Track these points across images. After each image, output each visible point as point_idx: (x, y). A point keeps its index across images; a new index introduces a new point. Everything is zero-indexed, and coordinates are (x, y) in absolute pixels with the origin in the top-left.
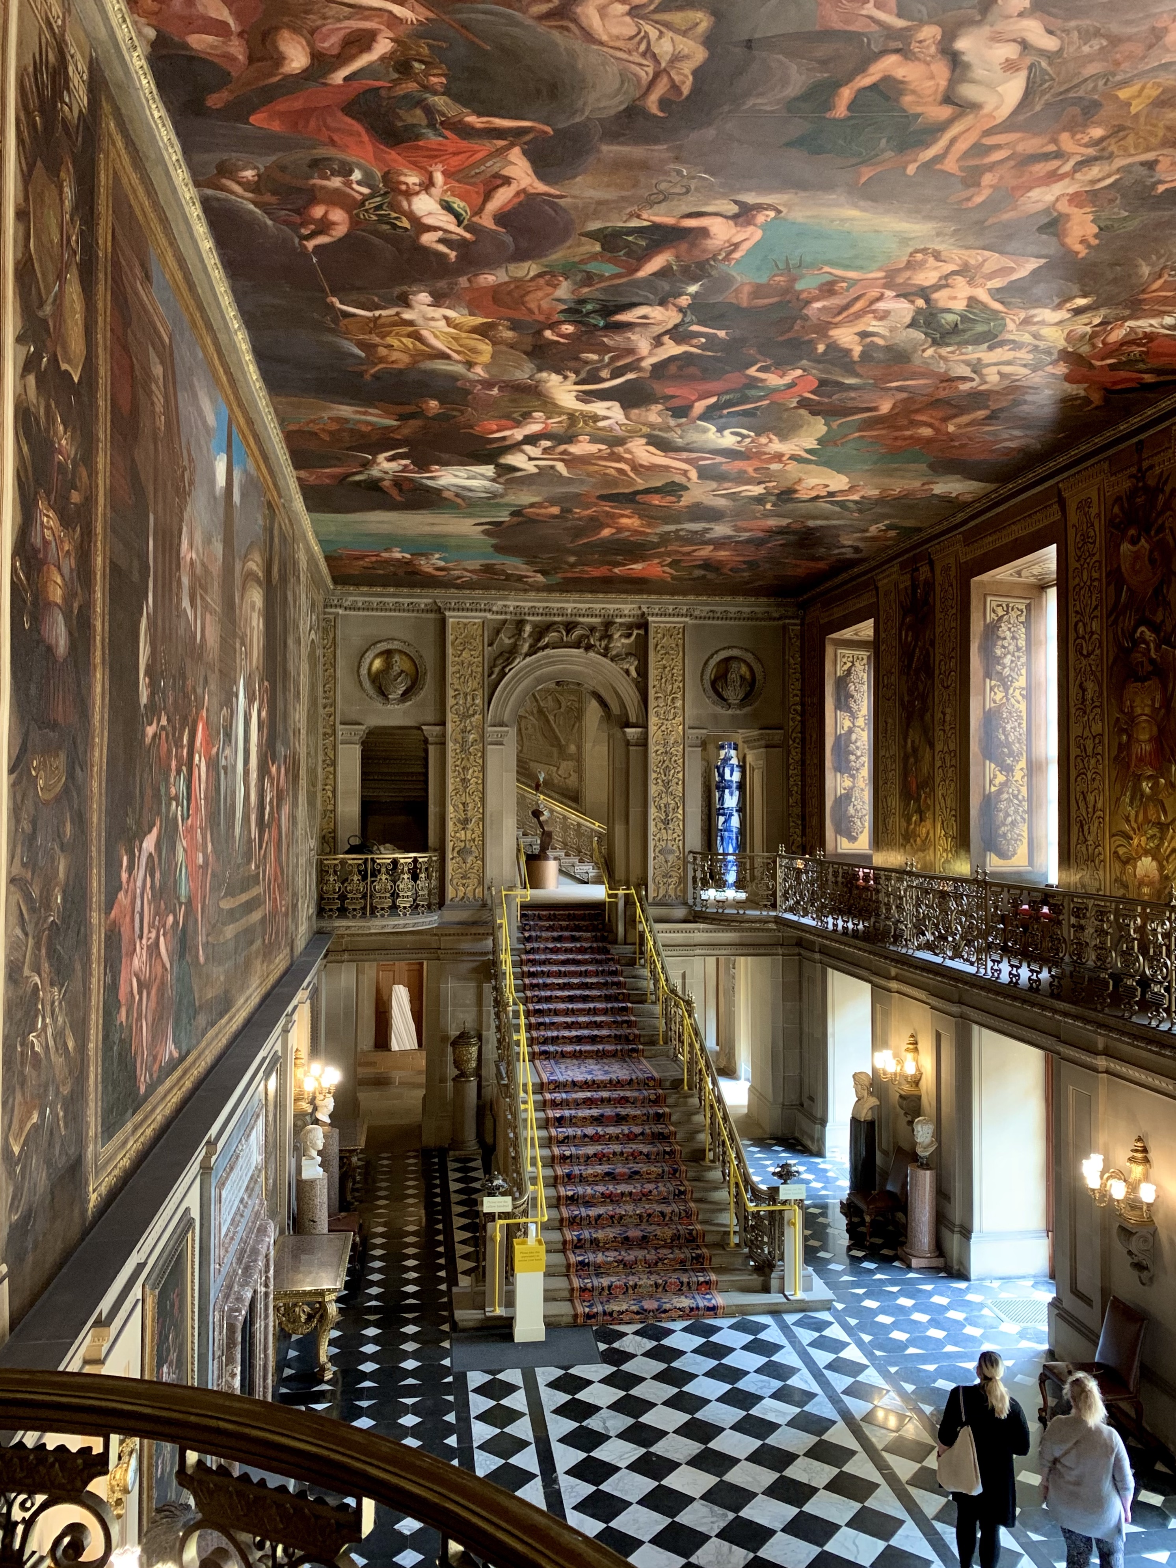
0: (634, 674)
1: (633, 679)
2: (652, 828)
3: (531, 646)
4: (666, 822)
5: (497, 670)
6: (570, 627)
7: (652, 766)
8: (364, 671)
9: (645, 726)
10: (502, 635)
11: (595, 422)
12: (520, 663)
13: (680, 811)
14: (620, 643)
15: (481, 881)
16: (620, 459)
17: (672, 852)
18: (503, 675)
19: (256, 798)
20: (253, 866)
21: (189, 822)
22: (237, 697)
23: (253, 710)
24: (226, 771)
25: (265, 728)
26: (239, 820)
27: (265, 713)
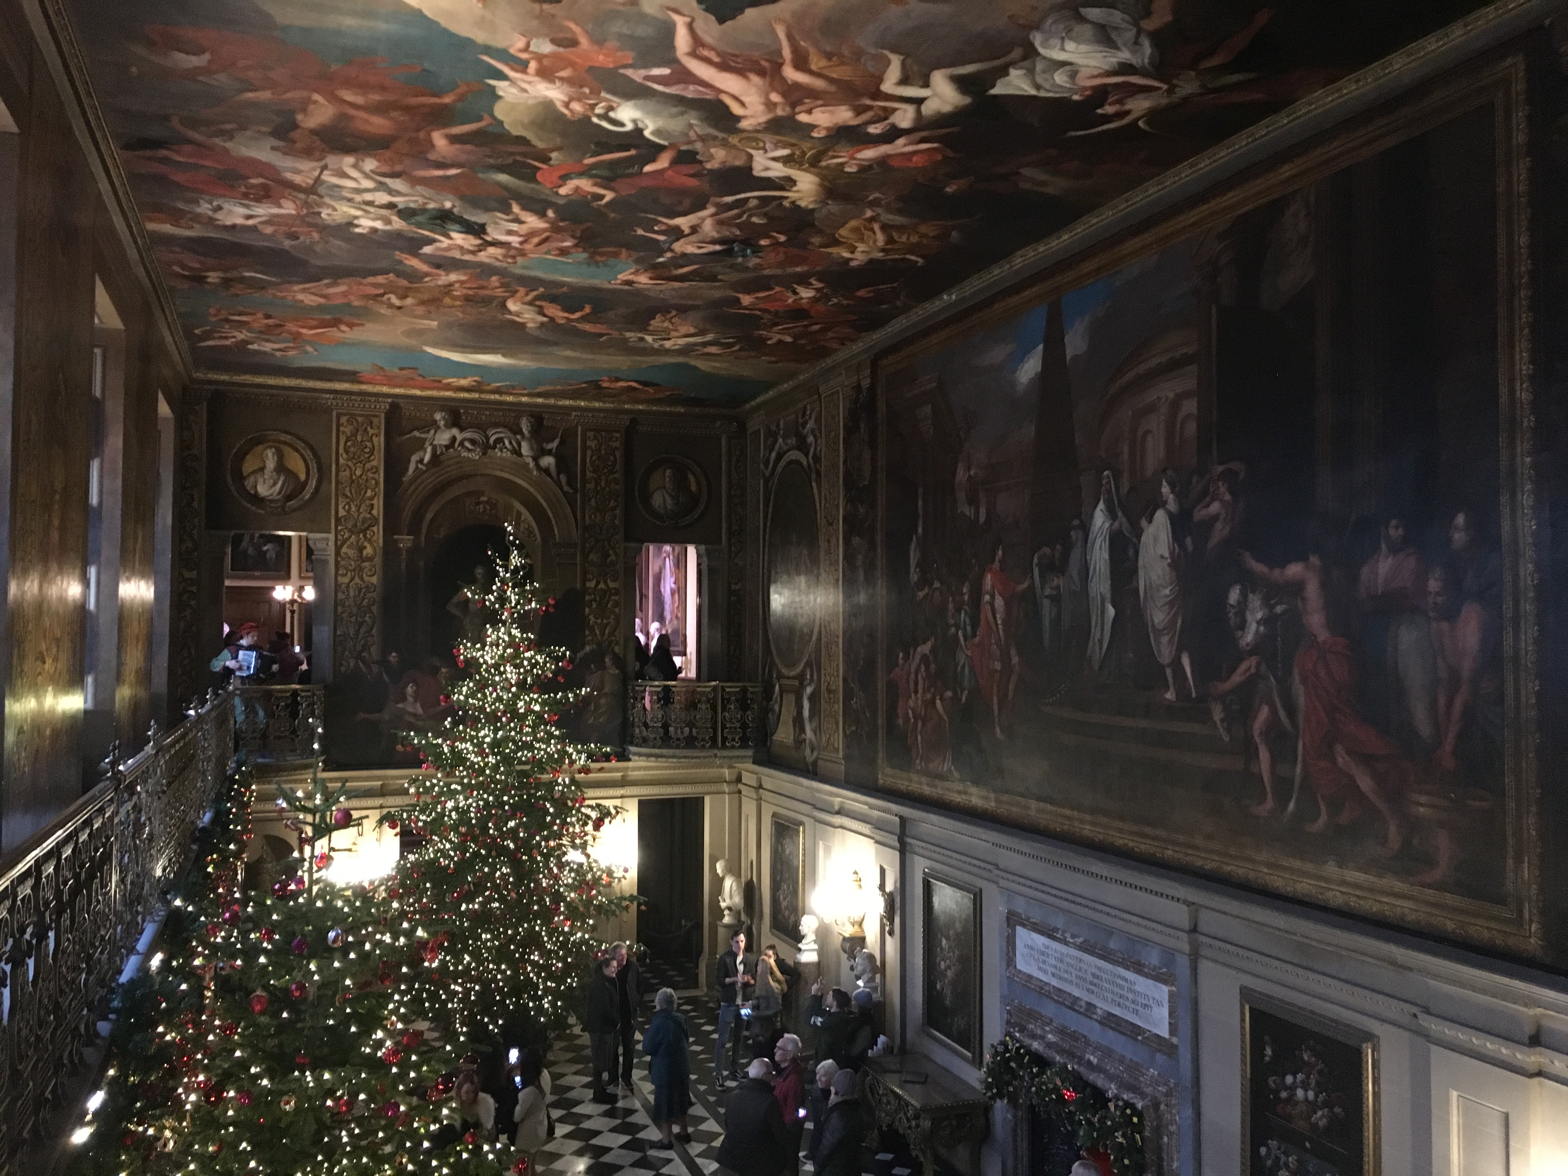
19: (1175, 615)
20: (1170, 695)
21: (977, 640)
22: (1085, 528)
23: (1150, 521)
24: (1056, 599)
25: (1219, 526)
26: (1101, 641)
27: (1215, 507)
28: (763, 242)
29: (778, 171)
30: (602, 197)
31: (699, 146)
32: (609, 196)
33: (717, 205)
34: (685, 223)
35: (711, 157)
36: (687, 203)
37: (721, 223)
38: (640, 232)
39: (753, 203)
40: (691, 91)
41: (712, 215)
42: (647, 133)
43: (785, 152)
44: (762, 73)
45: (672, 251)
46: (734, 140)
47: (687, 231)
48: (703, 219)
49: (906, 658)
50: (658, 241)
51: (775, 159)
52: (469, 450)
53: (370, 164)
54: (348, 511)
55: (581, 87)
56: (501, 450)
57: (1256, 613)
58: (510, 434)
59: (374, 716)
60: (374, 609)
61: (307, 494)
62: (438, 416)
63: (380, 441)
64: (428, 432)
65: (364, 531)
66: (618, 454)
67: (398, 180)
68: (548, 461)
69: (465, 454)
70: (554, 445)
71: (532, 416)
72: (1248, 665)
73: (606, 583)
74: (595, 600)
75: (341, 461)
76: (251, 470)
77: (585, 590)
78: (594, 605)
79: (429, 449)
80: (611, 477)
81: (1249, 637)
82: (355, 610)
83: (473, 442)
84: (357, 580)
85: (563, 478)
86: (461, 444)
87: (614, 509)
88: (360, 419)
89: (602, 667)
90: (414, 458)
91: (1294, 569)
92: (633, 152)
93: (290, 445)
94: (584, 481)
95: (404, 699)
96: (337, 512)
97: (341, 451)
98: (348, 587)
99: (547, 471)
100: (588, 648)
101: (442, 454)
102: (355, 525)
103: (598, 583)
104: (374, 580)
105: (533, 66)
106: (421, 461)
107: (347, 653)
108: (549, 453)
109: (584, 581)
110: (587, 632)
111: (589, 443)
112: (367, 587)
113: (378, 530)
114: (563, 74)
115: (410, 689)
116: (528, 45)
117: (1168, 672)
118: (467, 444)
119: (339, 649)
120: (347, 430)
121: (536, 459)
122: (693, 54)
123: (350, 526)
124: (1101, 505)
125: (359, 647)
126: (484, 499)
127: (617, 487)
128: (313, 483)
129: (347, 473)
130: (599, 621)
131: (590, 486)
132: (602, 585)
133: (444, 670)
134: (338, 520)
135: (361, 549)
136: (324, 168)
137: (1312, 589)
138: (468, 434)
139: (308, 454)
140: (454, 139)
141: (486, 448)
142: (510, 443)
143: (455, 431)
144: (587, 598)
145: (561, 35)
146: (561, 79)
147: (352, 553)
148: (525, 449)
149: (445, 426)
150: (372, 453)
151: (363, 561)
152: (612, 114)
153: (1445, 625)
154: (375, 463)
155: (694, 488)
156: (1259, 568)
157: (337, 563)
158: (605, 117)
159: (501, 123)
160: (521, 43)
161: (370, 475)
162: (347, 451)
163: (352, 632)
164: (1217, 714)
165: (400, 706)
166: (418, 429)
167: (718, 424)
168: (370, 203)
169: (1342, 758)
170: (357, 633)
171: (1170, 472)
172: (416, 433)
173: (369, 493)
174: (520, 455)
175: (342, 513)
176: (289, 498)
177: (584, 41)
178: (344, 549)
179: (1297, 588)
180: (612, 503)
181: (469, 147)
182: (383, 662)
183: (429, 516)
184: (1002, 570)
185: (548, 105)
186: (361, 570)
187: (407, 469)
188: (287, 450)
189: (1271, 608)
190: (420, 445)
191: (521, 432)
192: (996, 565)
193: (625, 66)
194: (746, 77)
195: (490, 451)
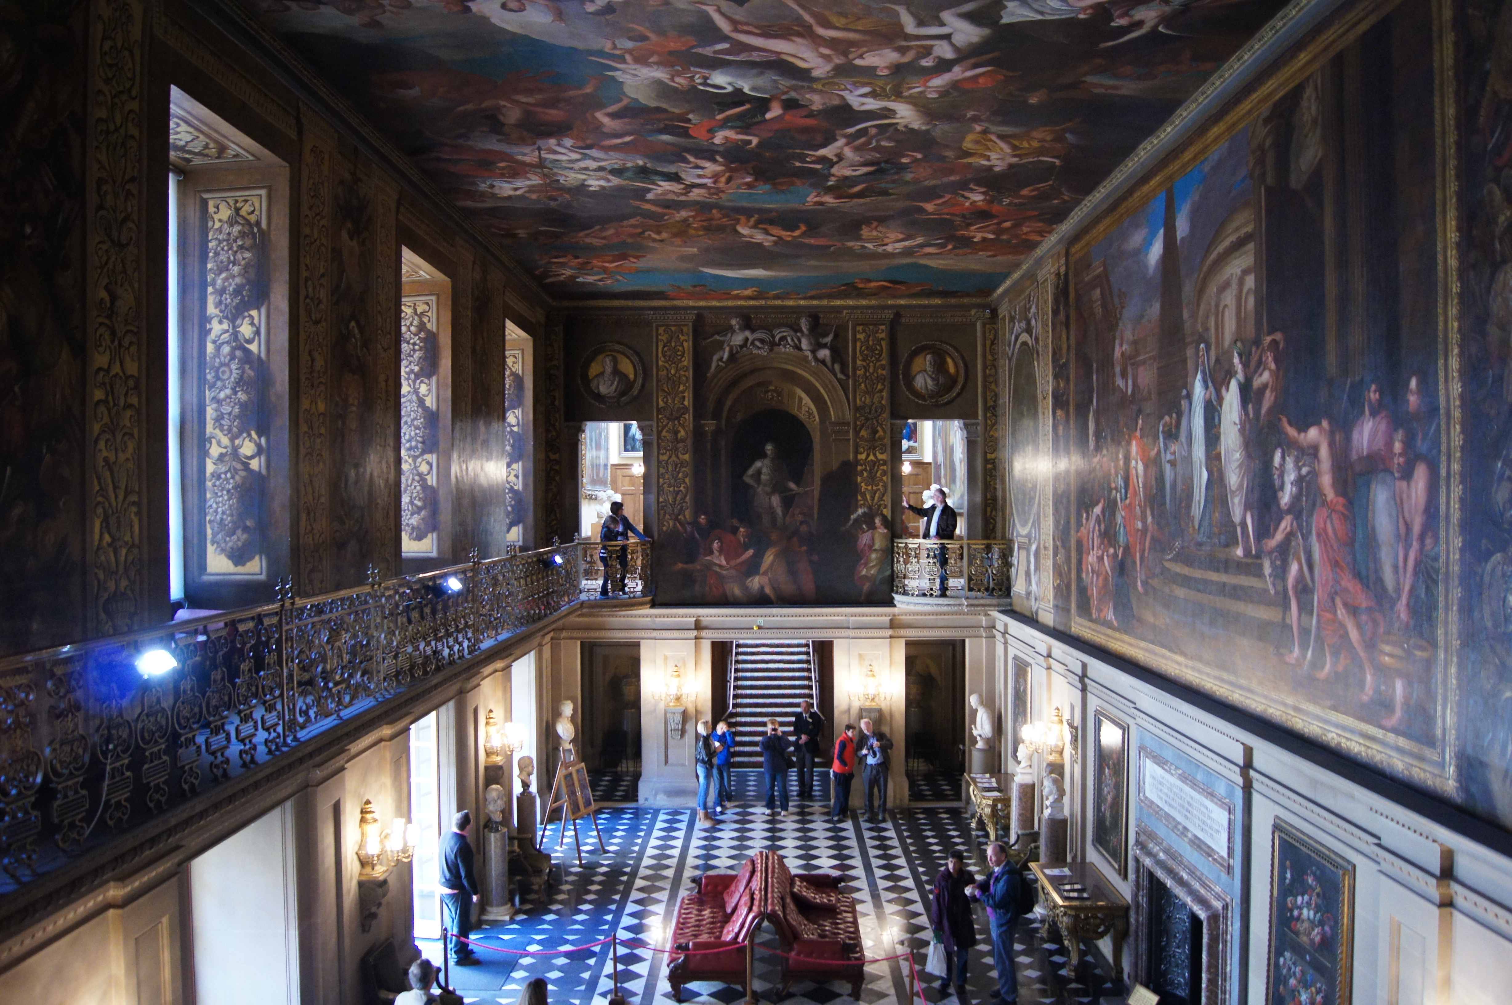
19: (1242, 480)
20: (1239, 552)
21: (1128, 501)
22: (1189, 397)
23: (1227, 390)
24: (1173, 463)
25: (1268, 393)
26: (1199, 502)
27: (1266, 376)
28: (905, 160)
29: (872, 104)
30: (750, 142)
31: (793, 94)
32: (755, 141)
33: (845, 136)
34: (827, 152)
35: (812, 102)
36: (819, 138)
37: (857, 149)
38: (798, 164)
39: (873, 131)
40: (755, 57)
41: (847, 144)
42: (746, 90)
43: (866, 90)
44: (800, 35)
45: (833, 175)
46: (818, 86)
47: (835, 159)
48: (842, 148)
49: (1087, 519)
50: (817, 169)
51: (862, 96)
52: (759, 348)
53: (568, 142)
54: (666, 403)
55: (673, 66)
56: (785, 346)
57: (1291, 477)
58: (792, 333)
59: (690, 566)
60: (687, 480)
61: (635, 391)
62: (733, 322)
63: (688, 345)
64: (726, 335)
65: (678, 418)
66: (884, 343)
67: (594, 151)
68: (824, 353)
69: (755, 351)
70: (828, 339)
71: (810, 316)
72: (1286, 524)
73: (875, 455)
74: (865, 470)
75: (660, 363)
76: (594, 374)
77: (857, 462)
78: (865, 474)
79: (727, 349)
80: (878, 364)
81: (1285, 498)
82: (672, 481)
83: (762, 341)
84: (674, 458)
85: (837, 367)
86: (753, 343)
87: (881, 391)
88: (673, 329)
89: (872, 527)
90: (716, 358)
91: (1313, 433)
92: (747, 106)
93: (623, 353)
94: (855, 369)
95: (711, 552)
96: (658, 405)
97: (660, 355)
98: (667, 463)
99: (823, 362)
100: (860, 511)
101: (737, 352)
102: (672, 414)
103: (868, 456)
104: (687, 457)
105: (628, 57)
106: (721, 359)
107: (667, 516)
108: (825, 346)
109: (857, 453)
110: (859, 498)
111: (858, 336)
112: (681, 463)
113: (689, 417)
114: (654, 59)
115: (716, 545)
116: (615, 44)
117: (1239, 530)
118: (758, 343)
119: (662, 512)
120: (664, 338)
121: (813, 352)
122: (735, 30)
123: (667, 414)
124: (1199, 377)
125: (676, 511)
126: (772, 388)
127: (884, 372)
128: (640, 382)
129: (665, 372)
130: (869, 488)
131: (860, 373)
132: (872, 457)
133: (742, 530)
134: (659, 411)
135: (676, 433)
136: (539, 149)
137: (1324, 452)
138: (758, 335)
139: (636, 359)
140: (613, 116)
141: (773, 345)
142: (792, 340)
143: (747, 333)
144: (859, 468)
145: (633, 34)
146: (655, 63)
147: (669, 436)
148: (805, 344)
149: (740, 329)
150: (683, 356)
151: (678, 442)
152: (709, 81)
153: (1404, 484)
154: (685, 363)
155: (952, 370)
156: (1292, 432)
157: (658, 445)
158: (705, 84)
159: (636, 100)
160: (609, 44)
161: (682, 372)
162: (664, 356)
163: (670, 498)
164: (1267, 569)
165: (708, 558)
166: (718, 333)
167: (973, 312)
168: (586, 169)
169: (1341, 612)
170: (675, 499)
171: (1239, 344)
172: (717, 337)
173: (682, 388)
174: (800, 349)
175: (661, 404)
176: (623, 394)
177: (651, 35)
178: (664, 433)
179: (1314, 451)
180: (880, 387)
181: (626, 120)
182: (695, 523)
183: (729, 403)
184: (1141, 437)
185: (659, 82)
186: (677, 449)
187: (709, 367)
188: (620, 357)
189: (1299, 469)
190: (720, 346)
191: (801, 331)
192: (1138, 433)
193: (693, 47)
194: (789, 40)
195: (776, 348)
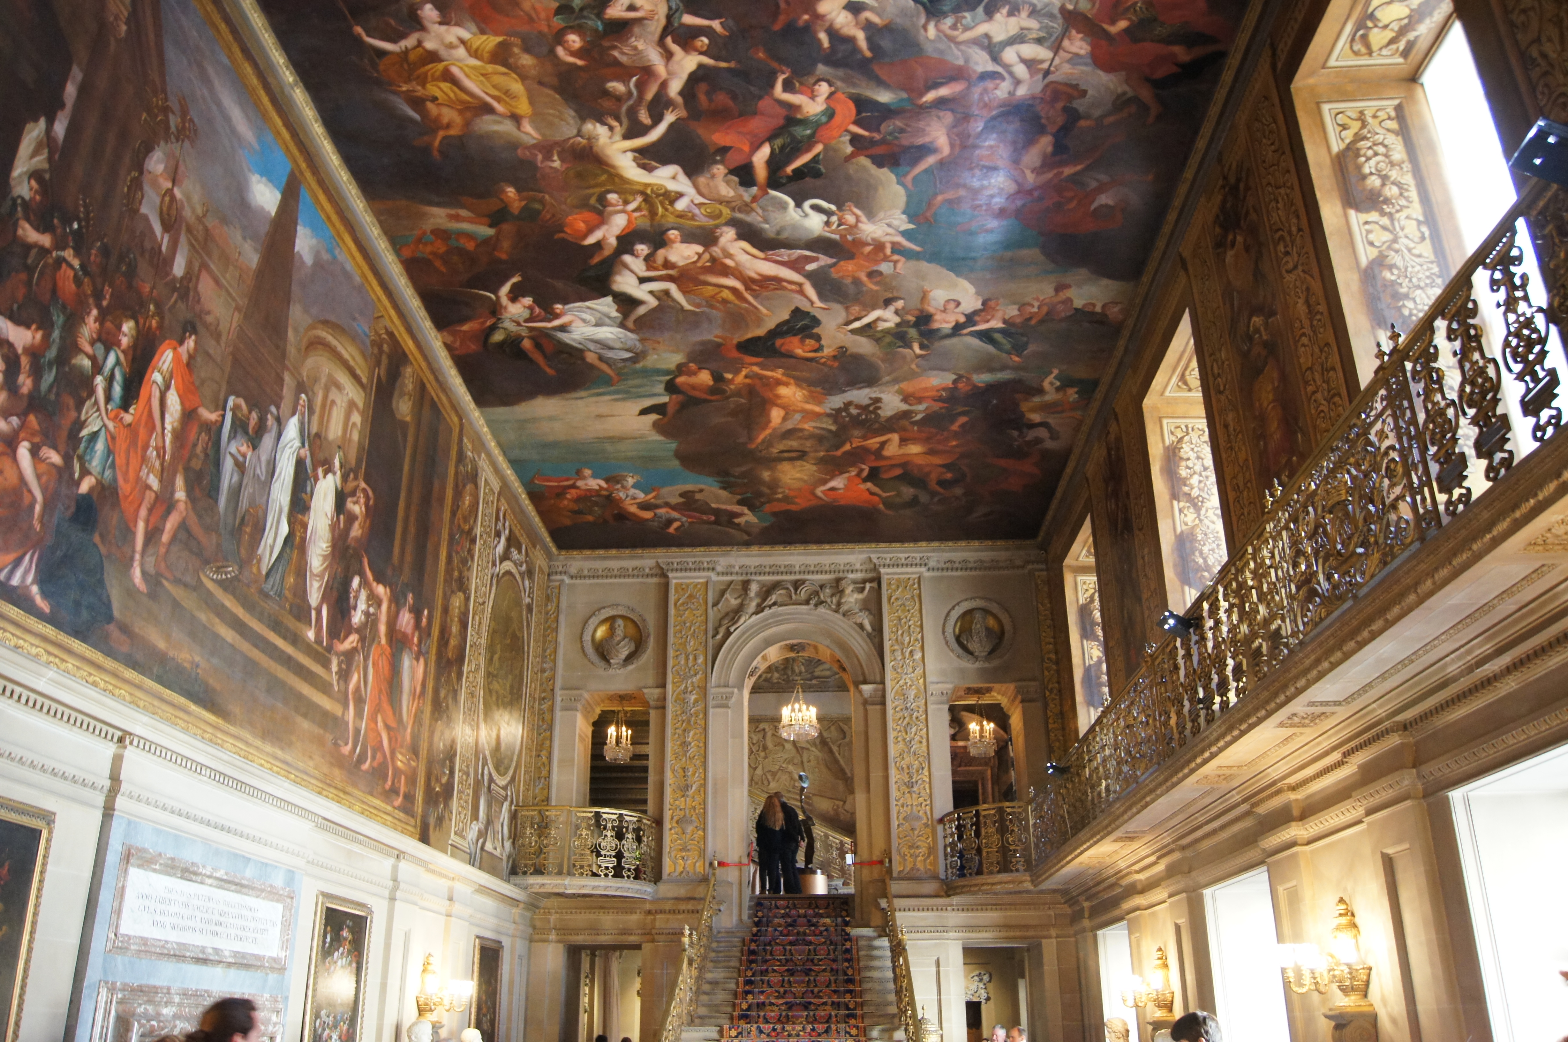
0: (868, 627)
1: (869, 635)
2: (894, 793)
3: (758, 605)
4: (910, 785)
5: (722, 631)
6: (797, 585)
7: (890, 724)
8: (587, 637)
9: (883, 682)
10: (727, 595)
11: (672, 202)
12: (746, 622)
13: (926, 772)
14: (852, 599)
15: (702, 852)
16: (725, 271)
17: (919, 818)
18: (728, 634)
19: (325, 570)
20: (309, 634)
22: (279, 423)
23: (324, 476)
24: (237, 464)
25: (356, 524)
26: (272, 548)
27: (357, 509)
42: (791, 203)
46: (725, 211)
55: (854, 240)
57: (361, 605)
72: (353, 638)
81: (356, 618)
91: (381, 589)
105: (888, 251)
114: (868, 249)
116: (895, 268)
117: (312, 613)
122: (800, 285)
124: (294, 419)
137: (384, 608)
145: (879, 279)
146: (868, 244)
152: (825, 218)
156: (369, 574)
160: (899, 265)
164: (333, 666)
169: (380, 724)
171: (341, 452)
177: (864, 278)
179: (380, 602)
184: (189, 366)
189: (368, 606)
192: (183, 352)
193: (834, 265)
